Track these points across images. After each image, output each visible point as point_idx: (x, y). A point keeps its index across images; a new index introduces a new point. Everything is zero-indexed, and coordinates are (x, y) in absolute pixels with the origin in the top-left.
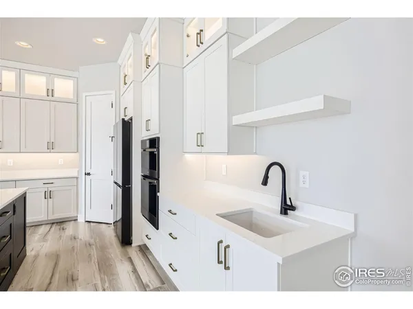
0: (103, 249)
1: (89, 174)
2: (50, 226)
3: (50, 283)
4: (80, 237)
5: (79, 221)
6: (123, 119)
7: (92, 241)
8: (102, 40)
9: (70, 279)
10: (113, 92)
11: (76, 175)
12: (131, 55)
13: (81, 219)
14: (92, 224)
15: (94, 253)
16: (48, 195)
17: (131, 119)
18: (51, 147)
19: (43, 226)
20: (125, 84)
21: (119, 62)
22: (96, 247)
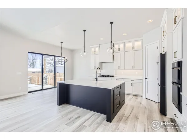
0: (151, 112)
1: (147, 79)
2: (133, 96)
3: (130, 115)
4: (142, 103)
5: (143, 97)
6: (161, 54)
7: (147, 107)
8: (151, 20)
9: (136, 117)
10: (158, 41)
11: (142, 78)
12: (166, 22)
13: (144, 97)
14: (148, 100)
15: (147, 111)
16: (132, 85)
17: (166, 53)
18: (133, 67)
19: (131, 96)
20: (163, 36)
21: (161, 26)
22: (148, 110)
